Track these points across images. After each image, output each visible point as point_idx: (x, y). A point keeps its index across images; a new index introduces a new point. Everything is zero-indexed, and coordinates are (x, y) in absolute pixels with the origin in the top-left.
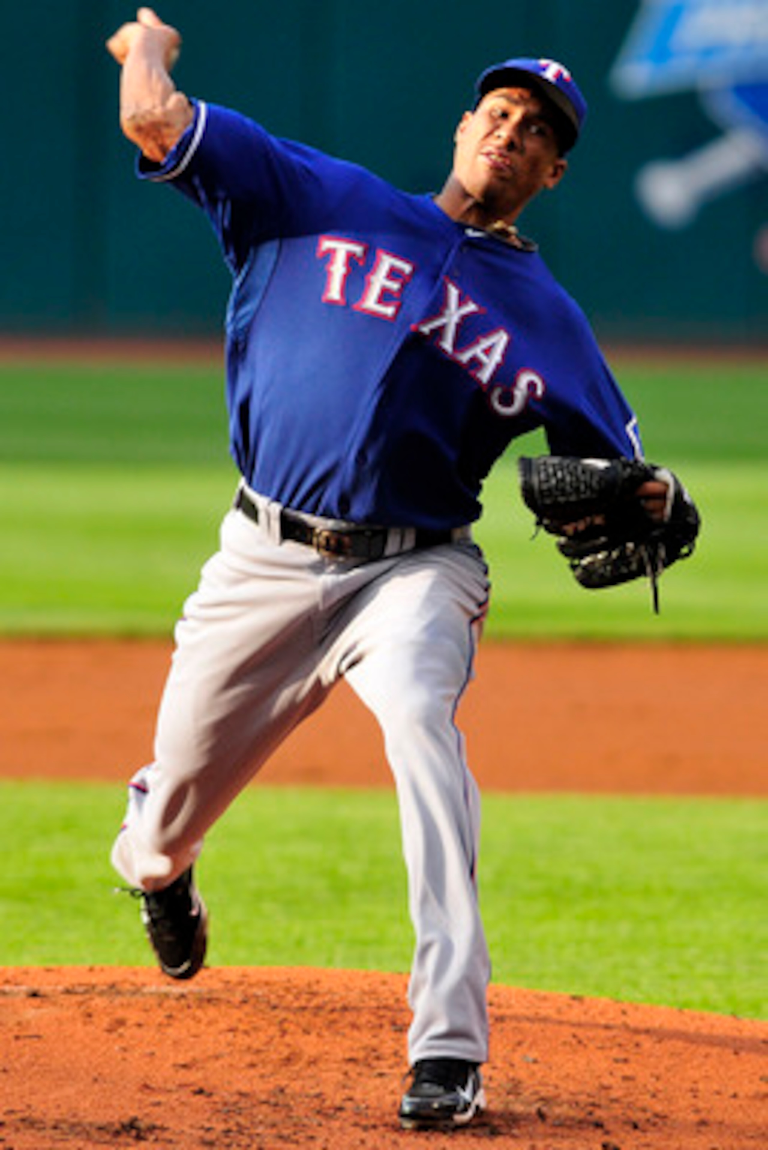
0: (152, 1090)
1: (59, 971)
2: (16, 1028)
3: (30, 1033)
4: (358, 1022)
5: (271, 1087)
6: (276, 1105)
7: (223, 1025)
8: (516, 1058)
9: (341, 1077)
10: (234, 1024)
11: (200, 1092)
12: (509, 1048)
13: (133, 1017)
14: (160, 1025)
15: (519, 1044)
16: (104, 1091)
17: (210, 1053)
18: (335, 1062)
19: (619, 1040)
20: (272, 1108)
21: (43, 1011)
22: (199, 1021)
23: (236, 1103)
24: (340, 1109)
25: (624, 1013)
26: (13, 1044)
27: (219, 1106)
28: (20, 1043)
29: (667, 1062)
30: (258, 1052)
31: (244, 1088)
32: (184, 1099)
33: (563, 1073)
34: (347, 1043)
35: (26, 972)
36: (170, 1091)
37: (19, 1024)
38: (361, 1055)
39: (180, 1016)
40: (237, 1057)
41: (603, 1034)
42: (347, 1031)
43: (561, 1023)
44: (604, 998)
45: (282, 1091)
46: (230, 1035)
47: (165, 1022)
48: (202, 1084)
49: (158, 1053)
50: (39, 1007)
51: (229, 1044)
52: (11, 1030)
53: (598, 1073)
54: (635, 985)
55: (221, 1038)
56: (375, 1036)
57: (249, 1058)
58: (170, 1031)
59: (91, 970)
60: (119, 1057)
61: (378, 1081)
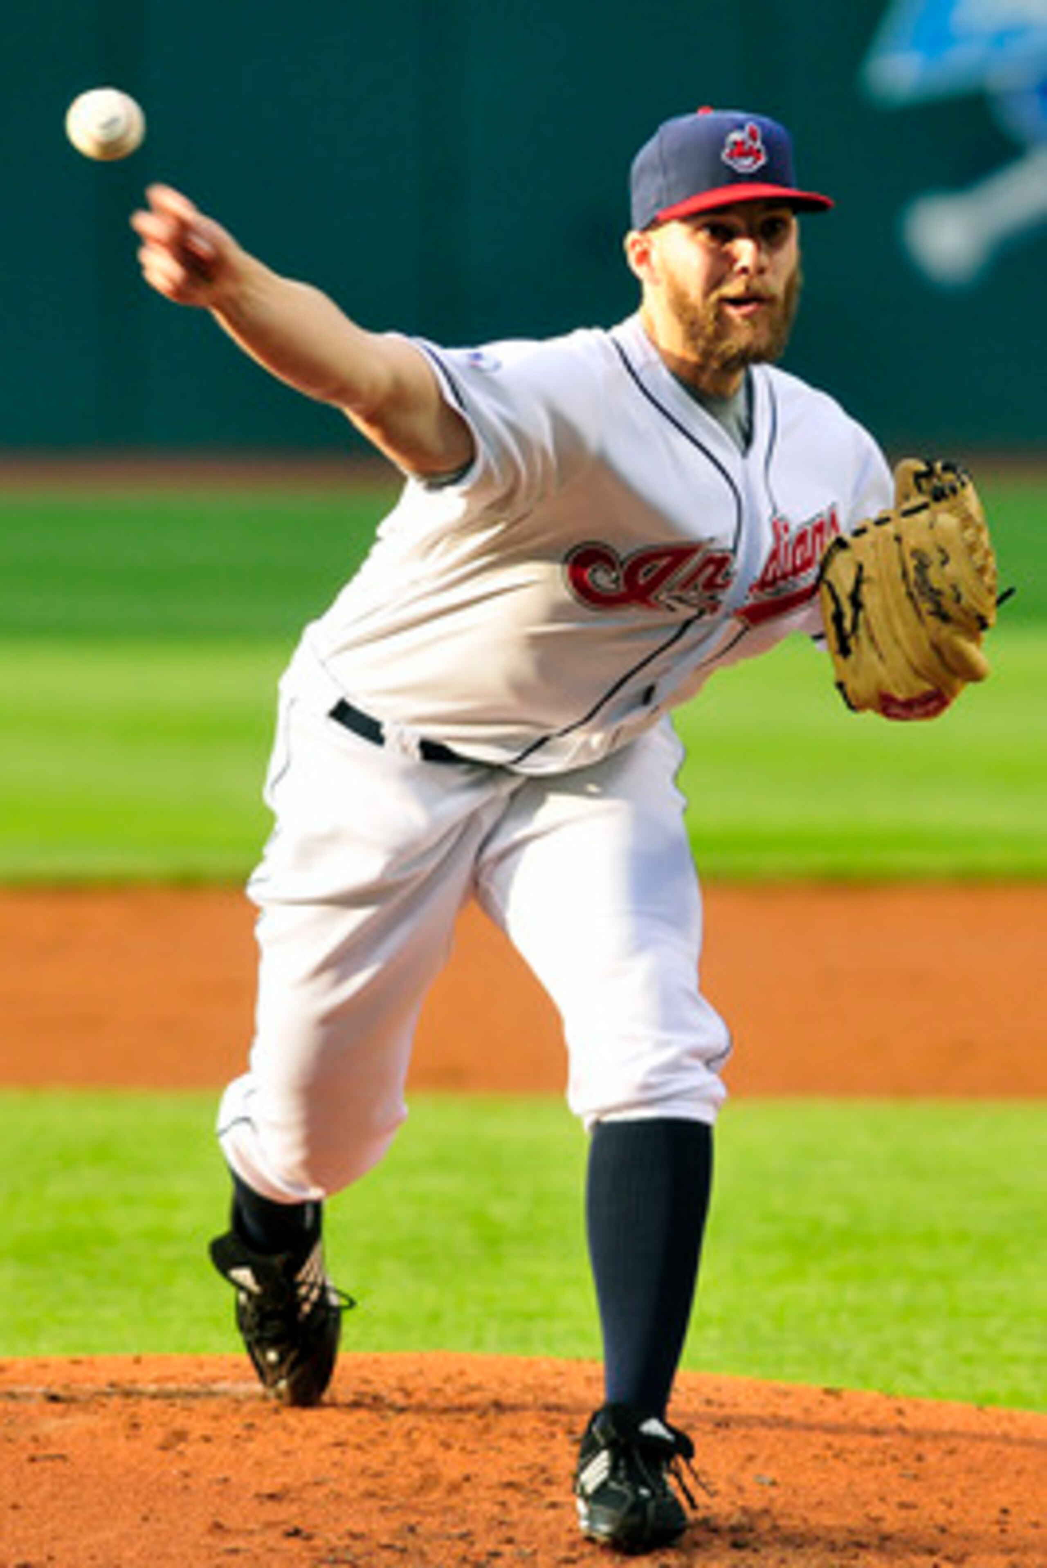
0: (228, 1531)
1: (91, 1363)
2: (31, 1446)
3: (52, 1451)
4: (520, 1431)
5: (396, 1525)
6: (403, 1551)
7: (326, 1438)
8: (747, 1479)
9: (496, 1510)
10: (342, 1438)
11: (296, 1533)
12: (735, 1464)
13: (198, 1427)
14: (237, 1437)
15: (751, 1458)
16: (158, 1533)
17: (308, 1478)
18: (489, 1488)
19: (893, 1452)
20: (397, 1556)
21: (68, 1421)
22: (292, 1433)
23: (348, 1547)
24: (496, 1555)
25: (900, 1412)
26: (28, 1468)
27: (323, 1554)
28: (37, 1467)
29: (963, 1481)
30: (378, 1475)
31: (359, 1527)
32: (271, 1543)
33: (813, 1500)
34: (504, 1460)
35: (44, 1366)
36: (251, 1533)
37: (35, 1439)
38: (522, 1477)
39: (267, 1425)
40: (347, 1481)
41: (870, 1441)
42: (503, 1443)
43: (810, 1428)
44: (871, 1392)
45: (412, 1530)
46: (336, 1453)
47: (244, 1433)
48: (297, 1523)
49: (234, 1479)
50: (63, 1415)
51: (335, 1464)
52: (23, 1448)
53: (863, 1499)
54: (915, 1371)
55: (323, 1455)
56: (544, 1450)
57: (364, 1484)
58: (251, 1446)
59: (137, 1361)
60: (179, 1485)
61: (551, 1513)
